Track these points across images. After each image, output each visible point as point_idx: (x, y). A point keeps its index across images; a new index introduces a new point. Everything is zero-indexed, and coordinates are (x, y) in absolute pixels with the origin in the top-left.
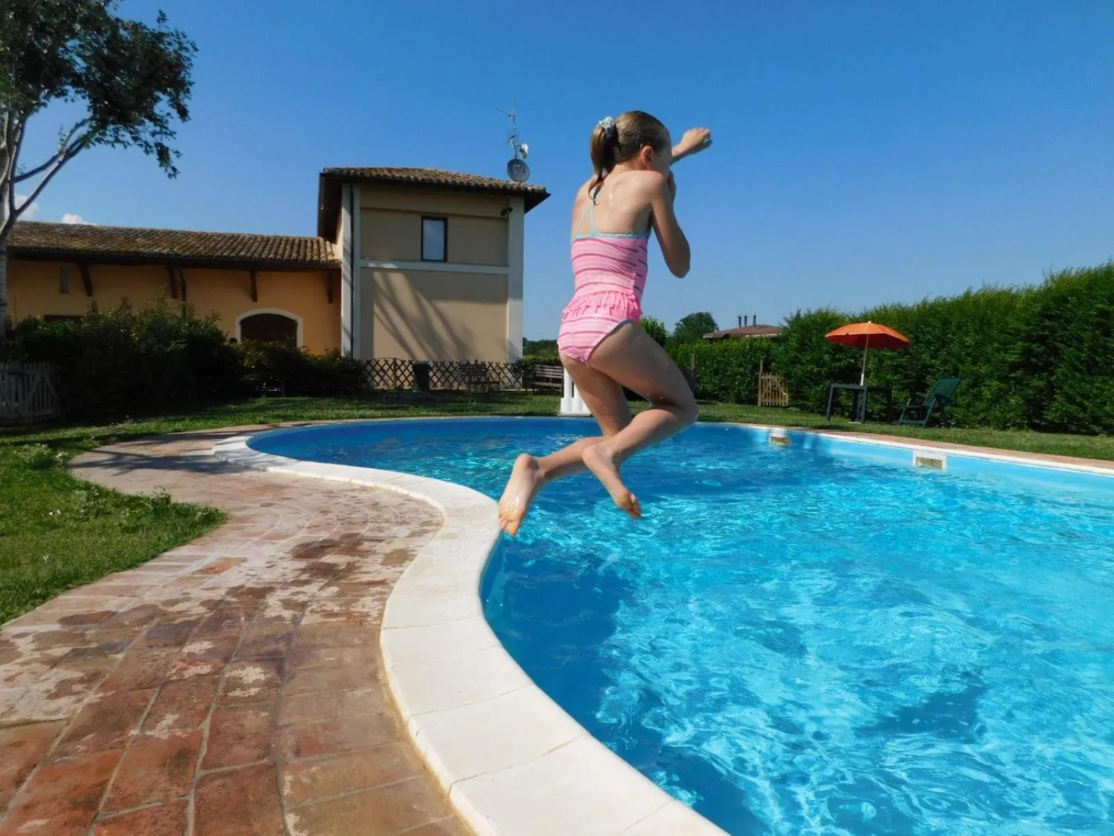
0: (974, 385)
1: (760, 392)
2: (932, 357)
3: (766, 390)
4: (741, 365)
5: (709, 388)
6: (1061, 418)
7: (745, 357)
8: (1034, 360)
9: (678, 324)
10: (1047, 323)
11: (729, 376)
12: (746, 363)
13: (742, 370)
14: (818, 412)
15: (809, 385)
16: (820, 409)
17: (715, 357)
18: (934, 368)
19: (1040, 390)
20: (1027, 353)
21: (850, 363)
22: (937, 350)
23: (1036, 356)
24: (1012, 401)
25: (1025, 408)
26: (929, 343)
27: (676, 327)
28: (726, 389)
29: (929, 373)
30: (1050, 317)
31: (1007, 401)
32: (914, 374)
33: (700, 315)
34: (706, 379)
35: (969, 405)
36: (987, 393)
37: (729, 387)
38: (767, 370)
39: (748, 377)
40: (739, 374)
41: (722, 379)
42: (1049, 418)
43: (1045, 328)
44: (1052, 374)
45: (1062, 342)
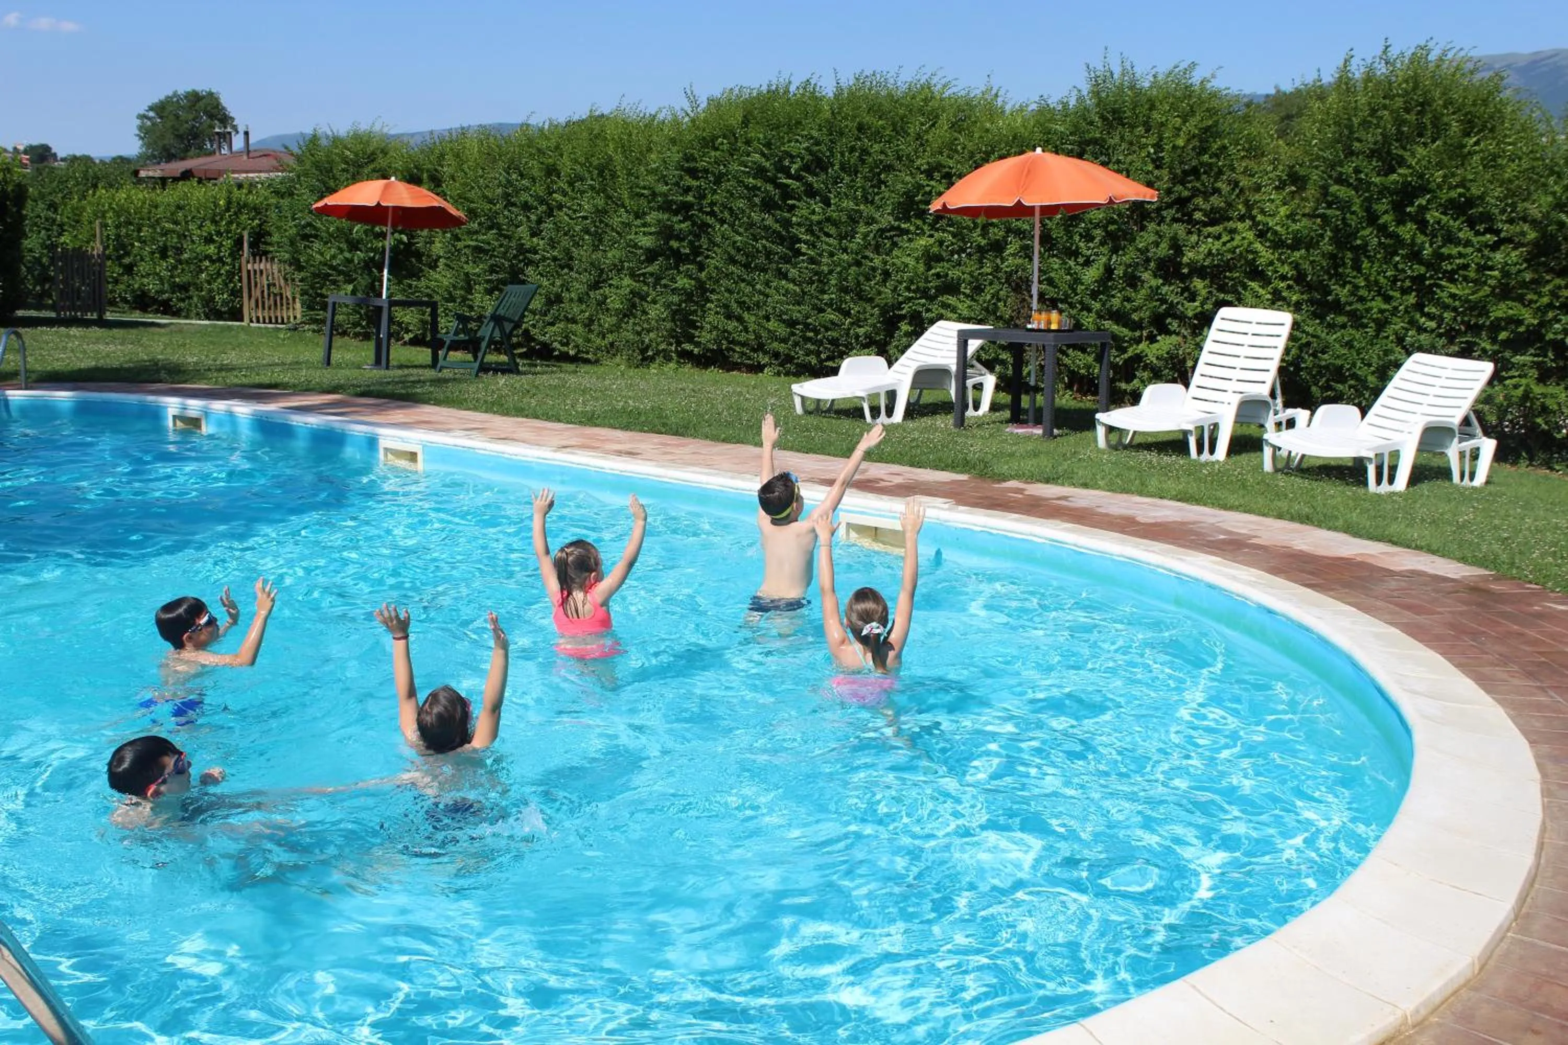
0: (596, 286)
1: (245, 295)
2: (533, 235)
3: (257, 293)
4: (209, 240)
5: (152, 286)
6: (717, 341)
7: (214, 222)
8: (674, 244)
9: (142, 117)
10: (689, 181)
11: (188, 262)
12: (219, 233)
13: (211, 249)
14: (356, 335)
15: (334, 282)
16: (358, 329)
17: (158, 221)
18: (536, 253)
19: (689, 296)
20: (667, 233)
21: (400, 241)
22: (540, 221)
23: (680, 239)
24: (652, 314)
25: (669, 325)
26: (526, 207)
27: (138, 122)
28: (184, 288)
29: (530, 263)
30: (693, 173)
31: (645, 312)
32: (507, 264)
33: (195, 98)
34: (143, 267)
35: (591, 321)
36: (615, 303)
37: (189, 284)
38: (258, 252)
39: (224, 263)
40: (208, 257)
41: (175, 267)
42: (703, 340)
43: (687, 190)
44: (701, 267)
45: (712, 214)
